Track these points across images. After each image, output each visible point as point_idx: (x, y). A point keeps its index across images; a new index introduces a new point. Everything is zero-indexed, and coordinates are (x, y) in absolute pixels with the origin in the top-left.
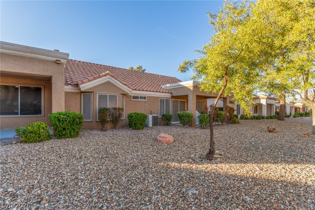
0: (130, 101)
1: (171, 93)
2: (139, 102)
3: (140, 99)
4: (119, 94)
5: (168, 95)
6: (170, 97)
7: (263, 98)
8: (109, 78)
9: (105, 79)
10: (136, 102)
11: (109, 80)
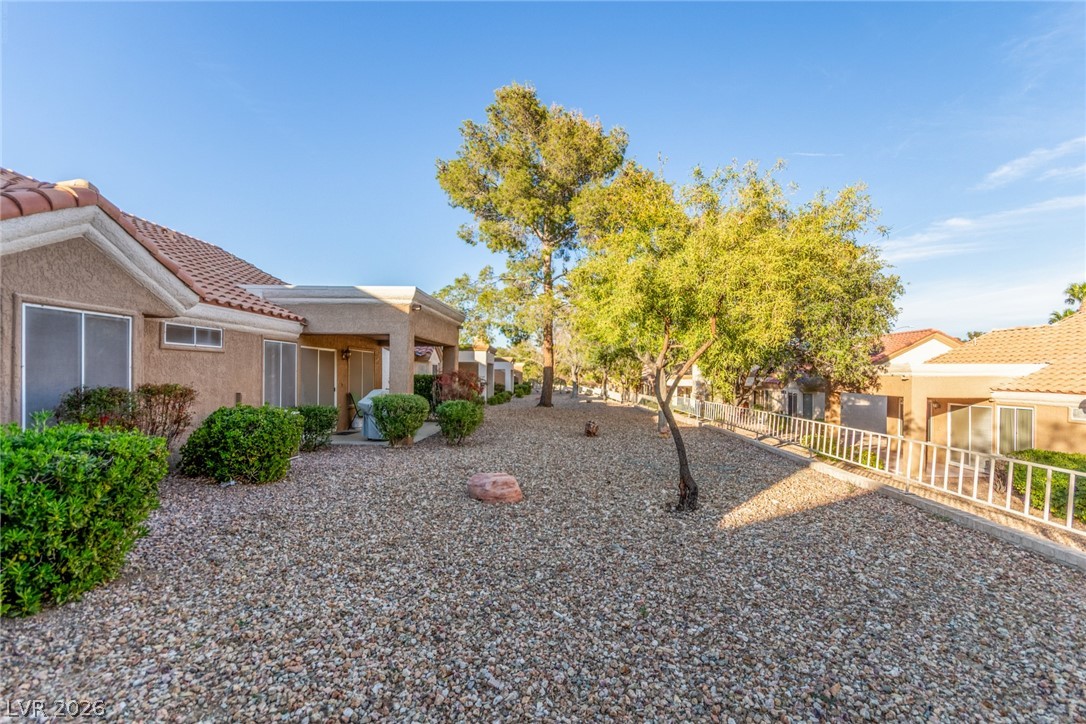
0: (157, 352)
1: (304, 323)
2: (192, 354)
3: (198, 342)
4: (135, 312)
5: (293, 329)
6: (298, 336)
7: (481, 349)
8: (93, 222)
9: (73, 223)
10: (182, 354)
11: (92, 229)
